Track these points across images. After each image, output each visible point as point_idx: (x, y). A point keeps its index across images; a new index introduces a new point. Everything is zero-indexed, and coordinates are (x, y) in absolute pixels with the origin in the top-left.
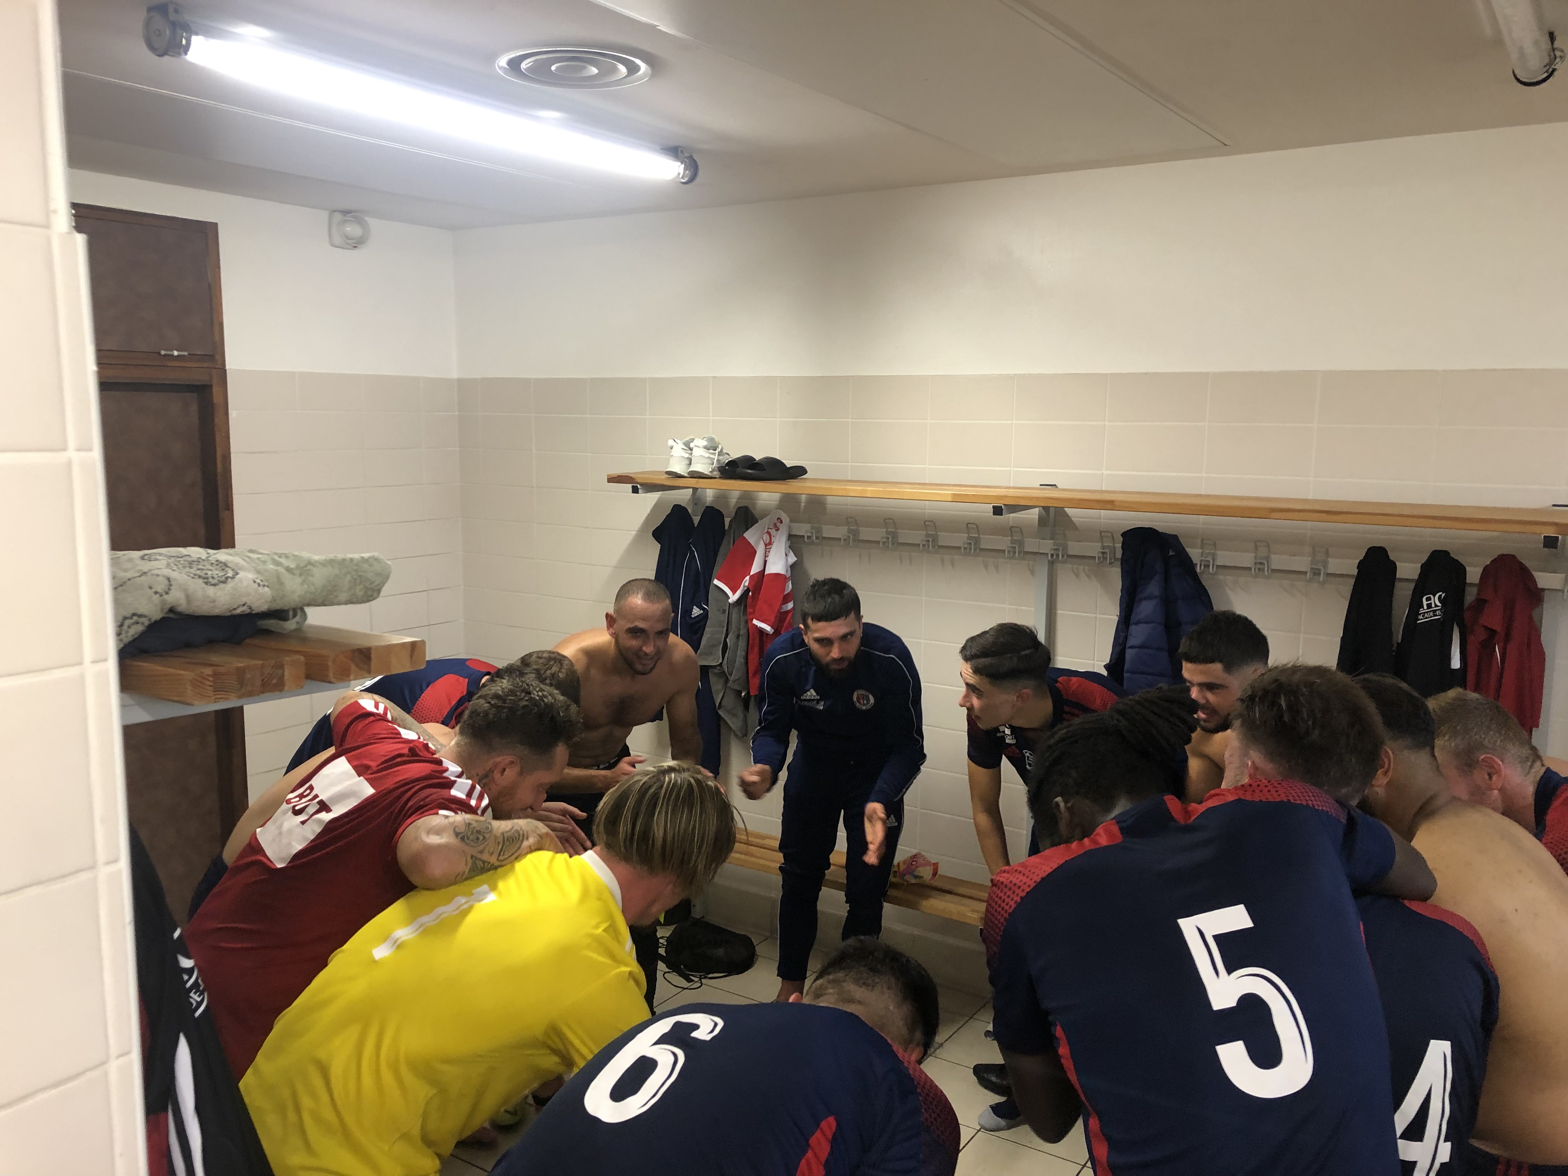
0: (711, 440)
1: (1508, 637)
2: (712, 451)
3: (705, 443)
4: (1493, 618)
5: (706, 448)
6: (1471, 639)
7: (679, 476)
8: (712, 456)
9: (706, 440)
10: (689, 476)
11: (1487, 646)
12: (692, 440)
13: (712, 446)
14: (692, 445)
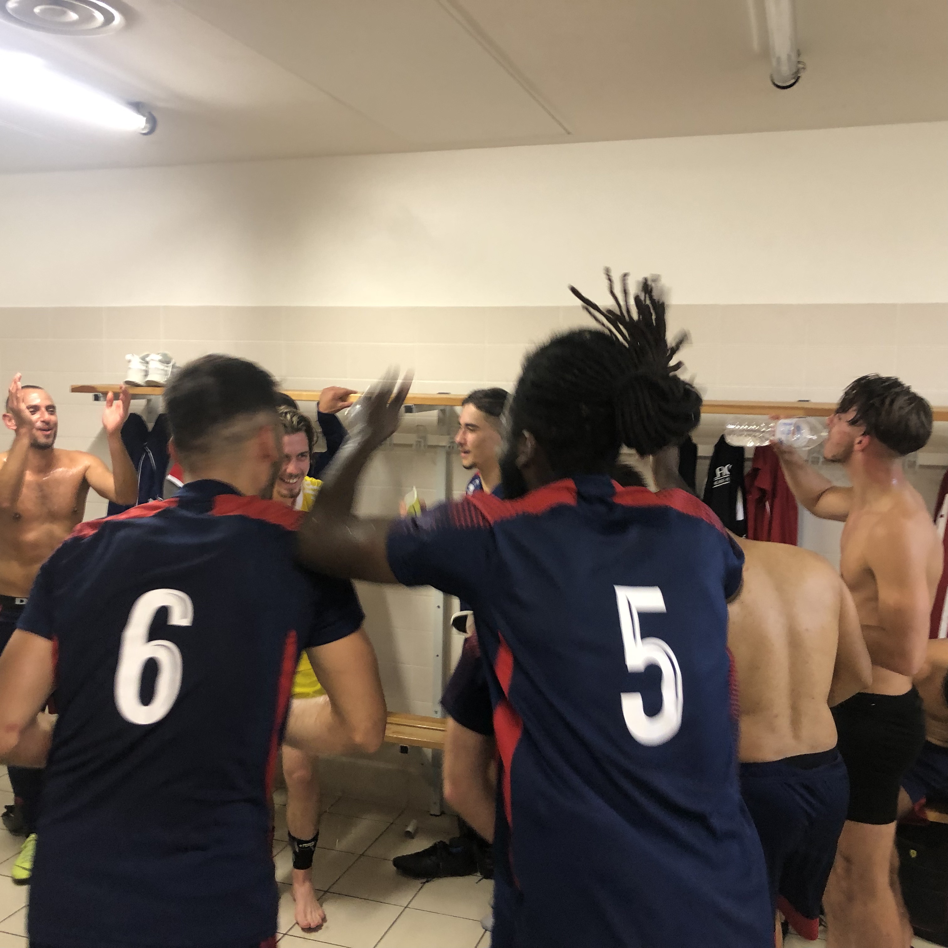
0: (165, 355)
1: (774, 495)
2: (166, 365)
3: (160, 357)
4: (764, 482)
5: (161, 361)
6: (750, 497)
7: (137, 385)
8: (166, 368)
9: (161, 356)
10: (145, 385)
11: (760, 503)
12: (147, 356)
13: (166, 361)
14: (148, 359)
